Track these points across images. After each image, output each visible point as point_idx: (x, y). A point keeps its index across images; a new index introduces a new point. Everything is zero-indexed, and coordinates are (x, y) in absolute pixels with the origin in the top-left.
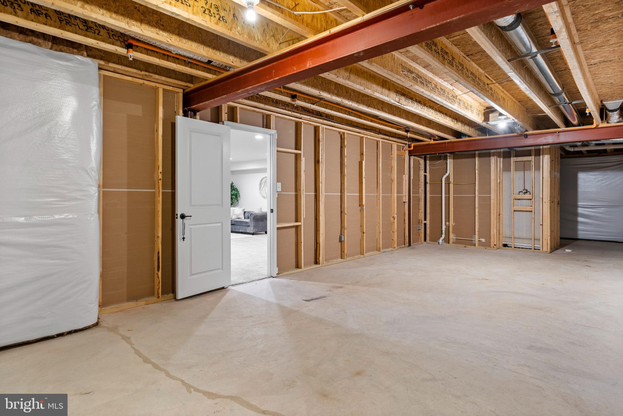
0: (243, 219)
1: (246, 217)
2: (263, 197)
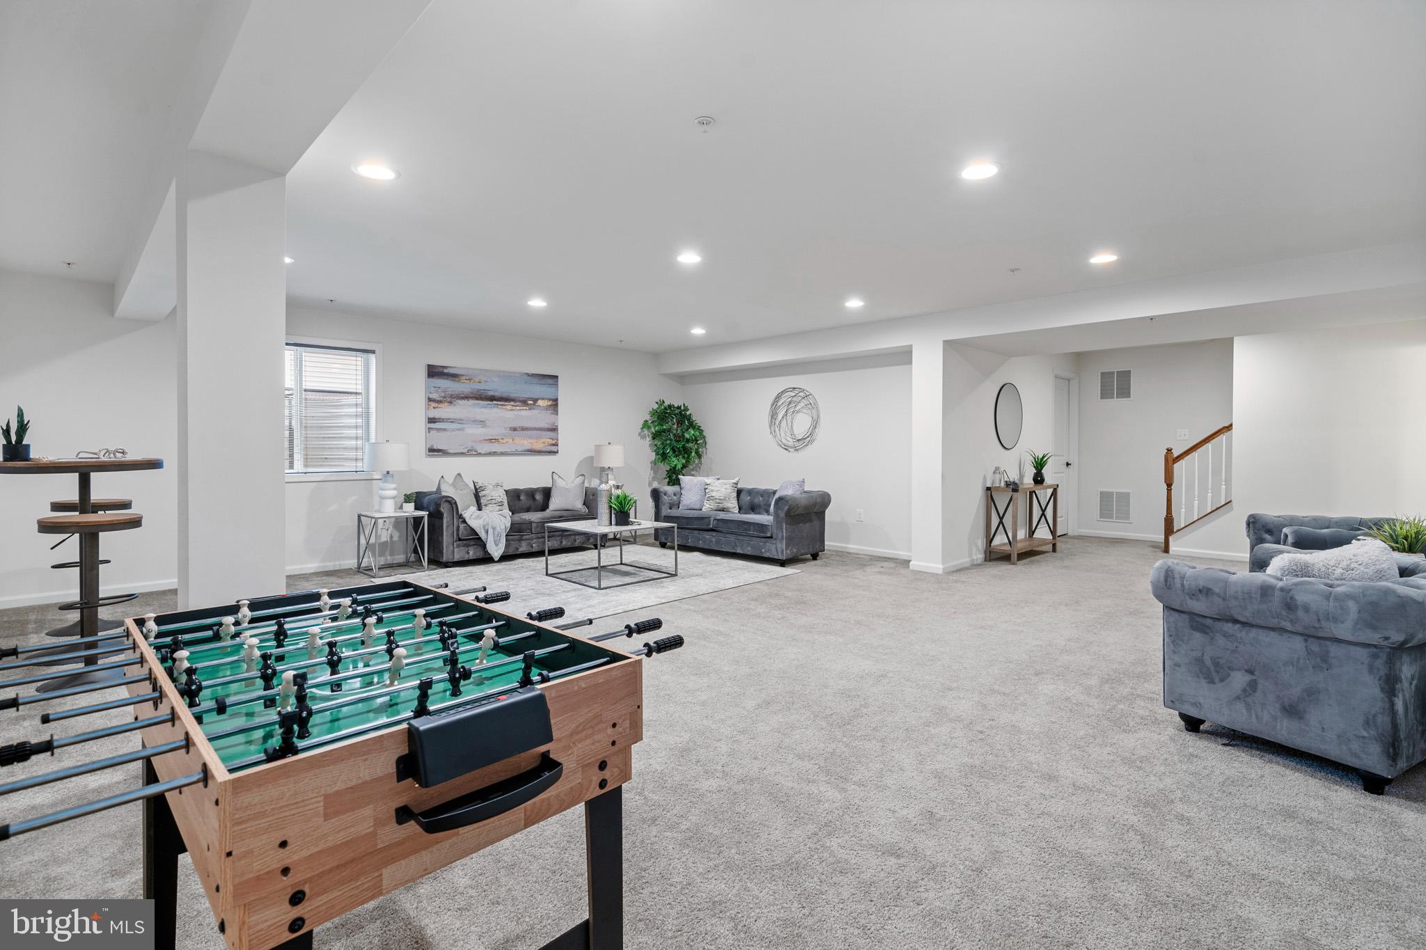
0: (735, 515)
1: (744, 507)
2: (783, 446)
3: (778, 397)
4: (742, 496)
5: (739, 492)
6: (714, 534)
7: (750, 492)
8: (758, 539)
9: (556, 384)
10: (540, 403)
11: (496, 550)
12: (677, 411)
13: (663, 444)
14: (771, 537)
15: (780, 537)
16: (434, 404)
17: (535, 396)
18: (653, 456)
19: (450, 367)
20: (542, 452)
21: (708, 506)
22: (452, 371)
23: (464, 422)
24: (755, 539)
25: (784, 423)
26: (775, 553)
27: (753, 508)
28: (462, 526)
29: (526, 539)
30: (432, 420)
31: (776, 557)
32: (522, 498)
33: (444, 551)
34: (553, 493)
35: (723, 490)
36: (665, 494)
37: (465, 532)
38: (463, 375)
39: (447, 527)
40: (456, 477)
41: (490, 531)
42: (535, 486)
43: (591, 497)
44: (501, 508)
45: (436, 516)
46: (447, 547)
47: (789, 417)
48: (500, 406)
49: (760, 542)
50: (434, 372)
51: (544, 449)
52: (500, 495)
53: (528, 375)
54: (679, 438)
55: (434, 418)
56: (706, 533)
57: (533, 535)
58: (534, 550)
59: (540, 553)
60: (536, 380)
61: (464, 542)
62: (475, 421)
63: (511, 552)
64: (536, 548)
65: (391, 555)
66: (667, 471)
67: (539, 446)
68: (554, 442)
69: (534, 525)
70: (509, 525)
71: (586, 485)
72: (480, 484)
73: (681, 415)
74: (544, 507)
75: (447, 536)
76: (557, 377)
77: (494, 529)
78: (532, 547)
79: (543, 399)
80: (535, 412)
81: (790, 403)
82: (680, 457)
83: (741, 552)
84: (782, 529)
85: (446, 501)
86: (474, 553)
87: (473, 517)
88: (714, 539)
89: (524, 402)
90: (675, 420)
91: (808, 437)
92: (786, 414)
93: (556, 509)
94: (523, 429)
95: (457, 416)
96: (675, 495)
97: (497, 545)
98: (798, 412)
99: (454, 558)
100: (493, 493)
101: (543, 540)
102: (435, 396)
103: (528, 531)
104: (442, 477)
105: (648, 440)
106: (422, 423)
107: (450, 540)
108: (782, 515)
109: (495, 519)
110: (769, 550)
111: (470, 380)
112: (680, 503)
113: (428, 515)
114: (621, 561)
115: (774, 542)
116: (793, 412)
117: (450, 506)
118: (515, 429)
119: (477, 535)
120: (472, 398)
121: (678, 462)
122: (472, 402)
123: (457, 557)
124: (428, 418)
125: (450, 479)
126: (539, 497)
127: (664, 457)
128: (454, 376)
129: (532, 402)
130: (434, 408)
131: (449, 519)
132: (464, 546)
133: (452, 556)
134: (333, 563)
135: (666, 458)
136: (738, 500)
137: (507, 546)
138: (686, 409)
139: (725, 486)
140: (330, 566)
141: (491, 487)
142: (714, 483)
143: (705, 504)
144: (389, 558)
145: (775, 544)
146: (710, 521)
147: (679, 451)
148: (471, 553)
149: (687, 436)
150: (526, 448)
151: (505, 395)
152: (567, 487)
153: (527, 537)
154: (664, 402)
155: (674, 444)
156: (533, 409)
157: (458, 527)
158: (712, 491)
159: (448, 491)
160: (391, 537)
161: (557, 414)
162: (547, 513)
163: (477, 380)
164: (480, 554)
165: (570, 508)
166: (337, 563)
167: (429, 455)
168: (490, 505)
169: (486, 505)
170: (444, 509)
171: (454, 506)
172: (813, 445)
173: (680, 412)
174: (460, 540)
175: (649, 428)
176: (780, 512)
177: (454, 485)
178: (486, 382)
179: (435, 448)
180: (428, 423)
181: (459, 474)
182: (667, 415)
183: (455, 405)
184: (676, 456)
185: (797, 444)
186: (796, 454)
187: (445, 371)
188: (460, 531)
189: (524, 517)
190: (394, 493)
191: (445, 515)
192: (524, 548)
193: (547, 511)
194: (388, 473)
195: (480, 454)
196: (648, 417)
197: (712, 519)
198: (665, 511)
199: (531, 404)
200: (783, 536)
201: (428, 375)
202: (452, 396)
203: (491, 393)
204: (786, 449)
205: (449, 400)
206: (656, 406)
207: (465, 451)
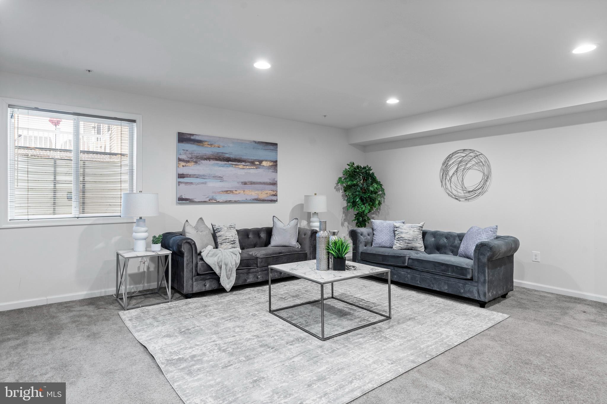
0: (425, 255)
1: (430, 248)
2: (453, 196)
3: (449, 157)
4: (427, 236)
5: (424, 234)
6: (409, 271)
7: (435, 234)
8: (457, 280)
9: (276, 150)
10: (264, 163)
11: (227, 283)
12: (363, 171)
13: (353, 195)
14: (472, 279)
15: (482, 279)
16: (183, 164)
17: (261, 159)
18: (345, 204)
19: (196, 135)
20: (266, 201)
21: (398, 245)
22: (197, 138)
23: (206, 177)
24: (452, 280)
25: (454, 179)
26: (476, 295)
27: (439, 248)
28: (200, 263)
29: (253, 272)
30: (181, 176)
31: (477, 298)
32: (250, 236)
33: (185, 285)
34: (274, 232)
35: (411, 232)
36: (361, 235)
37: (202, 269)
38: (206, 141)
39: (187, 264)
40: (199, 220)
41: (223, 267)
42: (260, 227)
43: (303, 236)
44: (233, 245)
45: (178, 255)
46: (186, 282)
47: (460, 173)
48: (234, 166)
49: (460, 284)
50: (183, 138)
51: (267, 199)
52: (233, 235)
53: (255, 142)
54: (365, 191)
55: (183, 174)
56: (401, 269)
57: (258, 269)
58: (259, 280)
59: (264, 283)
60: (260, 147)
61: (202, 276)
62: (215, 177)
63: (240, 283)
64: (260, 278)
65: (148, 283)
66: (355, 215)
67: (263, 196)
68: (274, 193)
69: (259, 260)
70: (238, 261)
71: (299, 226)
72: (217, 227)
73: (366, 174)
74: (267, 243)
75: (187, 272)
76: (277, 144)
77: (226, 265)
78: (258, 278)
79: (266, 161)
80: (260, 171)
81: (461, 162)
82: (367, 204)
83: (438, 290)
84: (484, 273)
85: (187, 242)
86: (210, 286)
87: (210, 255)
88: (409, 276)
89: (252, 163)
90: (361, 177)
91: (479, 189)
92: (456, 171)
93: (276, 245)
94: (252, 183)
95: (201, 173)
96: (368, 235)
97: (229, 278)
98: (469, 169)
99: (193, 291)
100: (227, 234)
101: (266, 272)
102: (183, 157)
103: (255, 265)
104: (187, 221)
105: (341, 192)
106: (173, 178)
107: (190, 275)
108: (485, 260)
109: (227, 256)
110: (471, 292)
111: (211, 145)
112: (372, 241)
113: (172, 254)
114: (332, 295)
115: (476, 284)
116: (464, 169)
117: (189, 246)
118: (245, 183)
119: (213, 270)
120: (213, 159)
121: (365, 208)
122: (212, 162)
123: (196, 290)
124: (178, 174)
125: (193, 222)
126: (263, 235)
127: (354, 204)
128: (199, 142)
129: (258, 163)
130: (183, 166)
131: (188, 258)
132: (201, 280)
133: (191, 289)
134: (99, 291)
135: (356, 205)
136: (423, 241)
137: (237, 278)
138: (370, 169)
139: (413, 229)
140: (97, 293)
141: (226, 229)
142: (403, 226)
143: (395, 243)
144: (146, 285)
145: (477, 286)
146: (405, 260)
147: (366, 200)
148: (207, 286)
149: (371, 189)
150: (254, 198)
151: (238, 157)
152: (285, 228)
153: (254, 270)
154: (353, 164)
155: (363, 195)
156: (259, 168)
157: (197, 264)
158: (401, 233)
159: (191, 234)
160: (148, 268)
161: (277, 172)
162: (269, 249)
163: (216, 145)
164: (215, 286)
165: (287, 244)
166: (103, 290)
167: (179, 203)
168: (224, 244)
169: (221, 244)
170: (185, 249)
171: (193, 246)
172: (484, 195)
173: (366, 171)
174: (198, 275)
175: (343, 183)
176: (481, 257)
177: (196, 228)
178: (224, 147)
179: (184, 198)
180: (178, 178)
181: (201, 219)
182: (356, 173)
183: (199, 164)
184: (364, 204)
185: (467, 195)
186: (467, 203)
187: (192, 137)
188: (198, 267)
189: (251, 253)
190: (144, 235)
191: (185, 255)
192: (251, 279)
193: (270, 246)
194: (141, 218)
195: (218, 203)
196: (341, 175)
197: (407, 258)
198: (362, 248)
199: (257, 164)
200: (485, 280)
201: (178, 141)
202: (197, 157)
203: (227, 156)
204: (457, 199)
205: (195, 160)
206: (348, 167)
207: (207, 200)
